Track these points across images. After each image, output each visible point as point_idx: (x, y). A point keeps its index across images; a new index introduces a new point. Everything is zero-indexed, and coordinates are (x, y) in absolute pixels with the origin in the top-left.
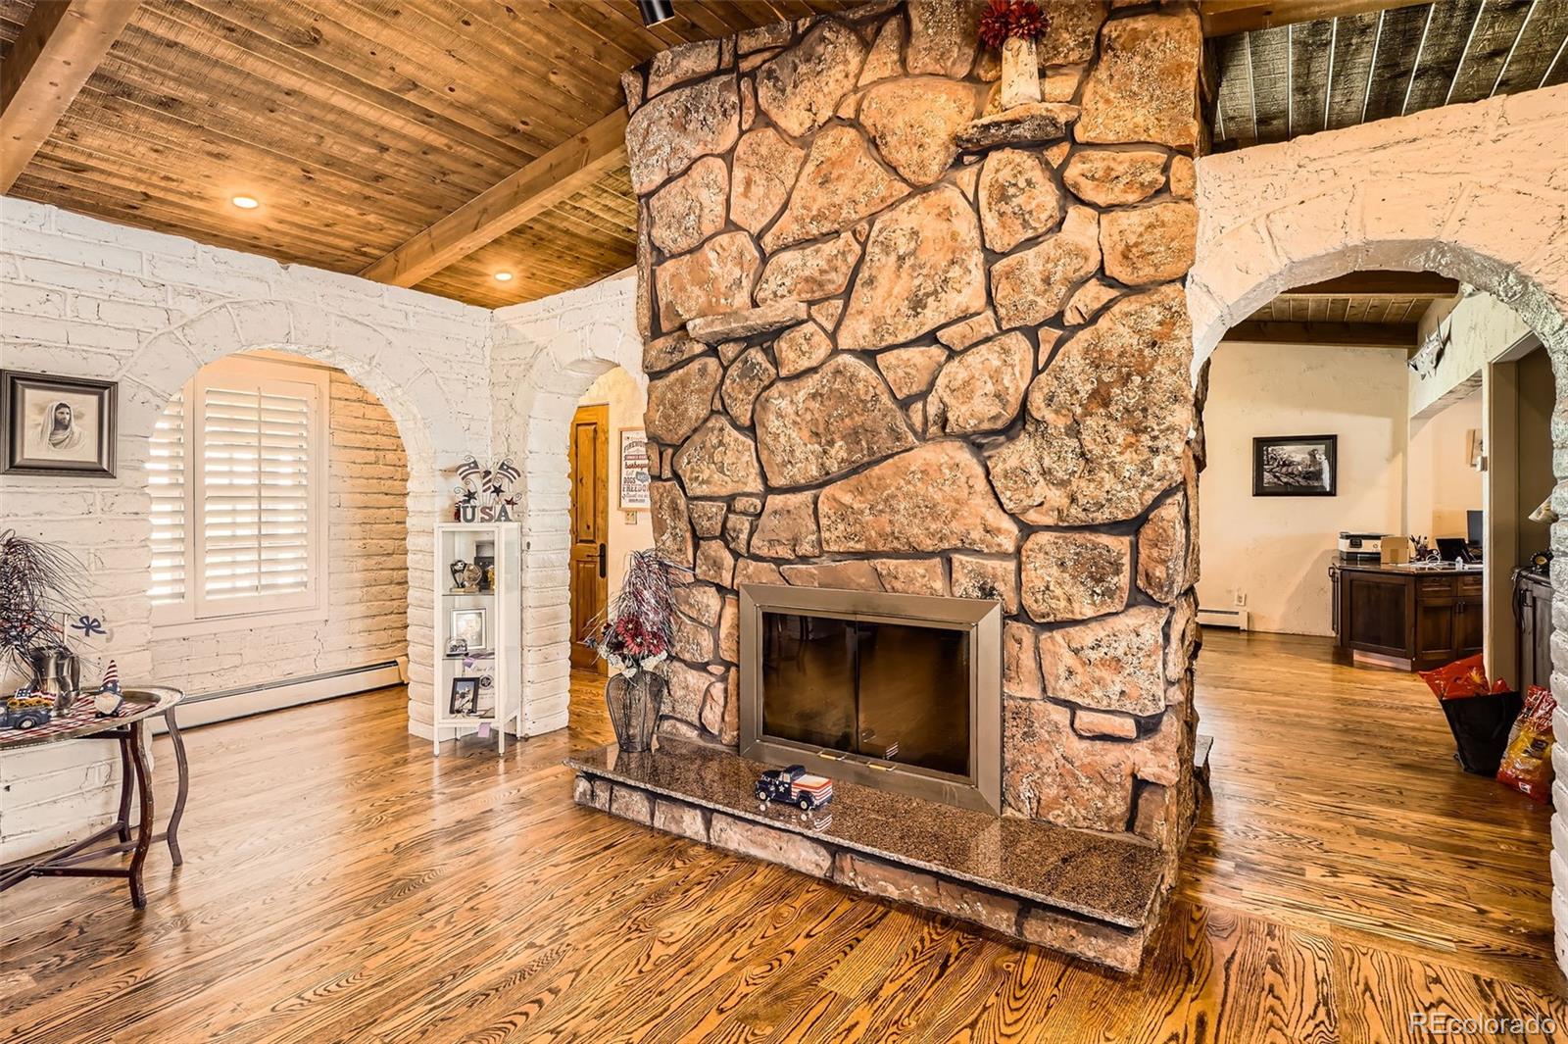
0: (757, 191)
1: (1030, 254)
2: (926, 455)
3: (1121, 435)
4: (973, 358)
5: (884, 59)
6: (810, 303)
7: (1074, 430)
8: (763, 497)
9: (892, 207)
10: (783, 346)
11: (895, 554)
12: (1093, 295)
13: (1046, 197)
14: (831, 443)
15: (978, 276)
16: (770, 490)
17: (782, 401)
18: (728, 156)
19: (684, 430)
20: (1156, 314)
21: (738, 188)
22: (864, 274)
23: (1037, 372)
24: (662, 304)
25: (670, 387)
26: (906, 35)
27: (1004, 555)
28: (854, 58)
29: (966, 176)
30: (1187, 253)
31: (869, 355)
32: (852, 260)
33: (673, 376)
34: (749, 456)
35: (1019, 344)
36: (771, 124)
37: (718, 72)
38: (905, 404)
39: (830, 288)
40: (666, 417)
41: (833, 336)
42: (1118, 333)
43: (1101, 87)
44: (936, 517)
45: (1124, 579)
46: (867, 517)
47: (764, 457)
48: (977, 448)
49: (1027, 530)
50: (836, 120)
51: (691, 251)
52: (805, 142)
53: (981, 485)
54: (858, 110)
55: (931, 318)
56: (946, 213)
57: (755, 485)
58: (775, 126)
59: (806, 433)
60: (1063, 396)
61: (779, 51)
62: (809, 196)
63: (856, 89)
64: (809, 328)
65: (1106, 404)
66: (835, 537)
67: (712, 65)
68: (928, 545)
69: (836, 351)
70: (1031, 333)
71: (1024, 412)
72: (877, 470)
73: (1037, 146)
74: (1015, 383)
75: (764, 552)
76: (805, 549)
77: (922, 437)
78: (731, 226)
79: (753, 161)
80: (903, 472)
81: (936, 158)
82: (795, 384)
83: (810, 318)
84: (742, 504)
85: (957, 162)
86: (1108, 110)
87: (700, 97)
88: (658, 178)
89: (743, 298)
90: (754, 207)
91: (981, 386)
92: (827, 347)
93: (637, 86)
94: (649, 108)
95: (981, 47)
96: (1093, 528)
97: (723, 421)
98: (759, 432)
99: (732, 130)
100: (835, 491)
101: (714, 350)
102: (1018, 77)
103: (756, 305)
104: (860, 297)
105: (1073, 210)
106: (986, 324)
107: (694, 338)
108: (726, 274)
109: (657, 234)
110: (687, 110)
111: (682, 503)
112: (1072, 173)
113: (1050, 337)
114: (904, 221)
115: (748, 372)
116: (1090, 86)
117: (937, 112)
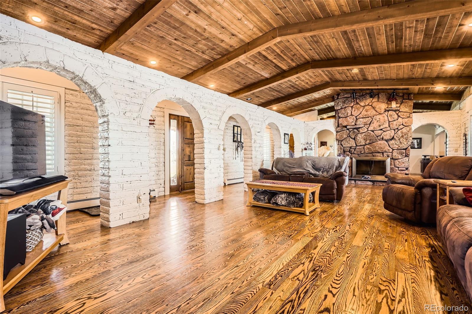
0: (356, 111)
1: (394, 122)
2: (379, 142)
3: (405, 140)
4: (387, 132)
5: (375, 100)
6: (364, 125)
7: (399, 140)
8: (356, 147)
9: (376, 115)
10: (360, 129)
11: (376, 153)
12: (402, 126)
13: (396, 116)
14: (367, 141)
15: (388, 124)
16: (357, 146)
17: (359, 135)
18: (352, 107)
19: (343, 139)
20: (408, 129)
21: (353, 111)
22: (372, 122)
23: (395, 134)
24: (340, 124)
25: (341, 133)
26: (379, 97)
27: (390, 152)
28: (371, 99)
29: (386, 113)
30: (412, 123)
31: (373, 131)
32: (371, 121)
33: (341, 132)
34: (354, 142)
35: (393, 131)
36: (358, 104)
38: (377, 137)
39: (367, 123)
40: (340, 137)
41: (368, 129)
42: (404, 130)
44: (382, 149)
45: (405, 154)
46: (372, 149)
47: (356, 142)
48: (386, 141)
49: (393, 150)
50: (368, 105)
51: (345, 117)
52: (364, 107)
53: (388, 145)
54: (372, 104)
55: (381, 127)
56: (384, 117)
57: (355, 145)
58: (359, 104)
59: (363, 139)
60: (398, 136)
61: (360, 96)
62: (364, 113)
63: (371, 102)
64: (364, 128)
65: (403, 137)
66: (367, 151)
67: (350, 96)
68: (381, 152)
69: (368, 130)
70: (394, 130)
71: (393, 138)
72: (373, 144)
73: (395, 111)
74: (392, 135)
75: (356, 153)
76: (363, 152)
77: (380, 140)
78: (352, 115)
79: (356, 108)
80: (377, 144)
81: (383, 111)
82: (362, 134)
83: (364, 126)
84: (352, 148)
85: (385, 111)
86: (403, 108)
87: (347, 99)
88: (340, 108)
89: (353, 124)
90: (355, 113)
91: (388, 135)
92: (367, 130)
93: (337, 97)
94: (339, 100)
95: (388, 100)
96: (401, 149)
97: (350, 138)
98: (355, 139)
99: (353, 104)
100: (367, 146)
101: (348, 129)
102: (394, 105)
103: (356, 125)
104: (372, 125)
105: (399, 118)
106: (389, 129)
107: (346, 128)
108: (351, 121)
109: (340, 115)
110: (345, 101)
111: (342, 148)
112: (399, 114)
113: (396, 130)
114: (378, 117)
115: (354, 132)
116: (401, 106)
117: (383, 106)
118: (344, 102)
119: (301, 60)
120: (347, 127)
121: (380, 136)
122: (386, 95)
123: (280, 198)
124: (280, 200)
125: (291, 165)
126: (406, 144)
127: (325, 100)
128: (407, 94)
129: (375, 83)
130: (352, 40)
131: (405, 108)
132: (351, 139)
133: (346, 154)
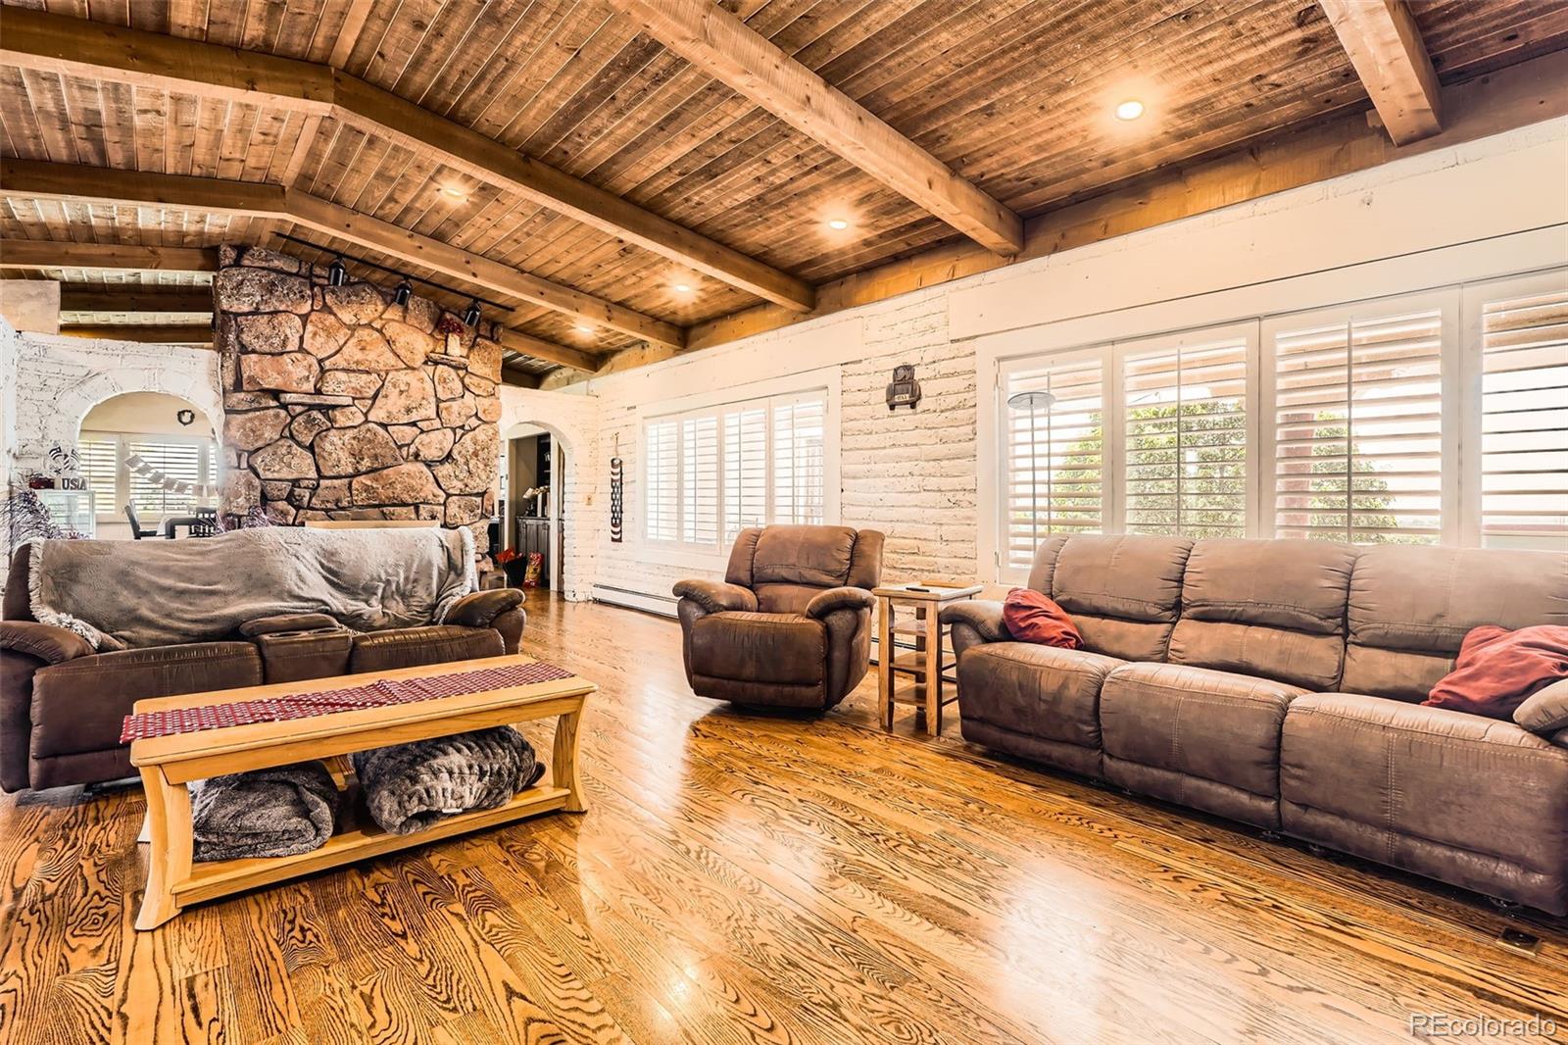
0: (320, 340)
1: (453, 403)
2: (406, 467)
3: (481, 466)
4: (432, 434)
5: (394, 313)
6: (354, 399)
7: (467, 463)
8: (318, 480)
9: (396, 370)
10: (337, 413)
11: (394, 505)
12: (474, 422)
13: (458, 386)
14: (362, 459)
15: (434, 407)
16: (321, 476)
17: (333, 437)
18: (305, 318)
19: (260, 444)
20: (491, 431)
21: (307, 337)
22: (383, 392)
23: (455, 443)
24: (245, 376)
25: (251, 420)
26: (405, 308)
27: (440, 504)
28: (381, 308)
29: (430, 369)
30: (499, 415)
31: (384, 426)
32: (377, 386)
33: (251, 415)
34: (310, 460)
35: (449, 432)
36: (331, 312)
37: (297, 275)
38: (400, 447)
39: (365, 395)
40: (245, 436)
41: (365, 415)
42: (481, 434)
43: (474, 356)
44: (414, 491)
45: (480, 511)
46: (380, 490)
47: (321, 462)
48: (429, 466)
49: (448, 496)
50: (369, 325)
51: (272, 354)
52: (353, 328)
53: (432, 479)
54: (383, 326)
55: (414, 416)
56: (422, 380)
57: (313, 474)
58: (335, 315)
59: (347, 454)
60: (464, 452)
62: (352, 352)
63: (380, 317)
64: (354, 409)
65: (477, 456)
66: (360, 498)
67: (295, 270)
68: (410, 501)
69: (367, 421)
70: (454, 430)
71: (449, 455)
72: (385, 472)
73: (456, 368)
74: (447, 448)
75: (318, 506)
76: (345, 503)
77: (406, 460)
78: (301, 349)
79: (320, 326)
80: (399, 473)
81: (418, 363)
82: (342, 432)
83: (354, 405)
84: (304, 483)
85: (426, 363)
86: (476, 365)
87: (283, 281)
88: (246, 308)
89: (309, 387)
90: (319, 346)
91: (434, 444)
92: (363, 419)
93: (232, 254)
94: (243, 271)
95: (436, 327)
96: (470, 495)
97: (290, 442)
98: (316, 450)
99: (306, 308)
100: (362, 478)
101: (284, 406)
102: (456, 347)
103: (318, 392)
104: (380, 401)
105: (467, 393)
106: (437, 424)
107: (278, 400)
108: (295, 375)
109: (246, 338)
110: (273, 284)
111: (257, 482)
112: (467, 381)
113: (459, 432)
114: (404, 377)
115: (311, 421)
116: (471, 355)
117: (416, 341)
118: (270, 288)
119: (309, 34)
120: (282, 396)
121: (408, 445)
122: (429, 307)
123: (445, 776)
124: (449, 786)
125: (191, 581)
126: (484, 477)
127: (161, 251)
128: (487, 320)
129: (468, 262)
130: (613, 98)
131: (484, 365)
132: (296, 449)
133: (275, 510)
